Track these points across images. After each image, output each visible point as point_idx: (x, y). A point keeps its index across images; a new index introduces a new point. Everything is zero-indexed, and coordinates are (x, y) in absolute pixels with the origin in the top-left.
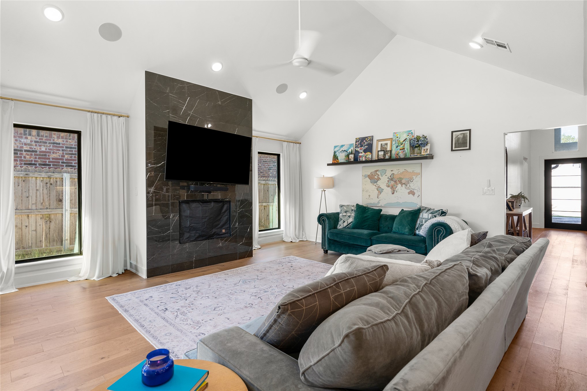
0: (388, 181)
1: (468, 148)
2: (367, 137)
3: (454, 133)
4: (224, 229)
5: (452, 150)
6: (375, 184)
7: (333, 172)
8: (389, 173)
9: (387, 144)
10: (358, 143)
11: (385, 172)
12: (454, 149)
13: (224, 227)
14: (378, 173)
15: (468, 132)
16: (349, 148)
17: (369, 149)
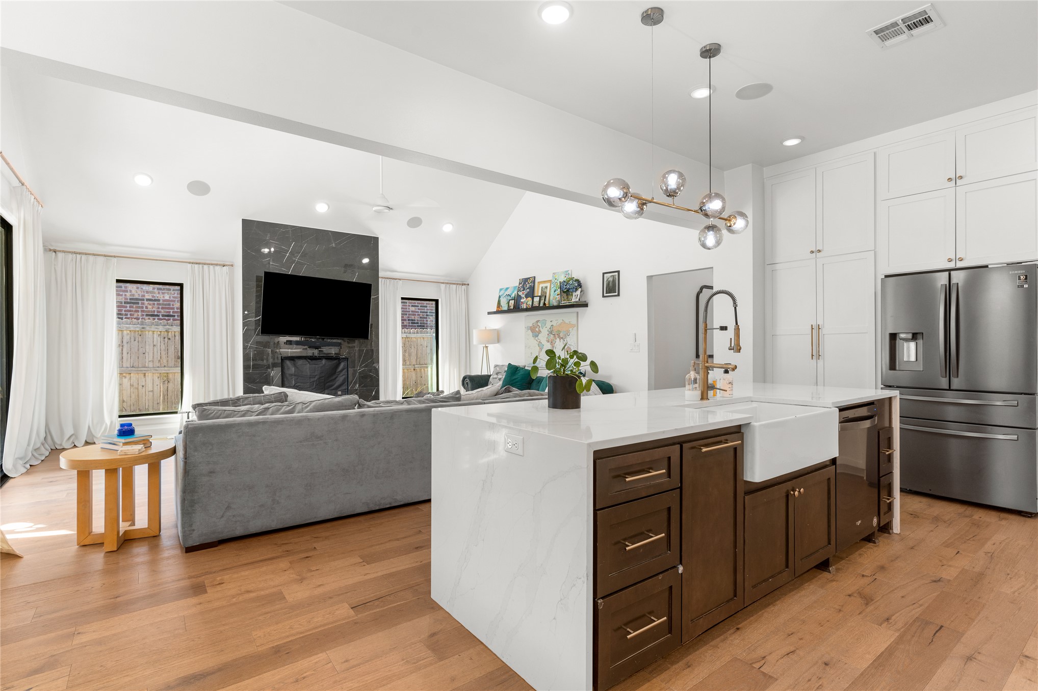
0: (548, 335)
1: (617, 294)
2: (529, 278)
3: (605, 275)
4: (340, 391)
5: (603, 296)
6: (537, 338)
7: (498, 322)
8: (549, 325)
9: (546, 287)
10: (521, 285)
11: (544, 322)
12: (605, 295)
13: (340, 389)
14: (539, 324)
15: (617, 274)
16: (513, 292)
17: (531, 294)
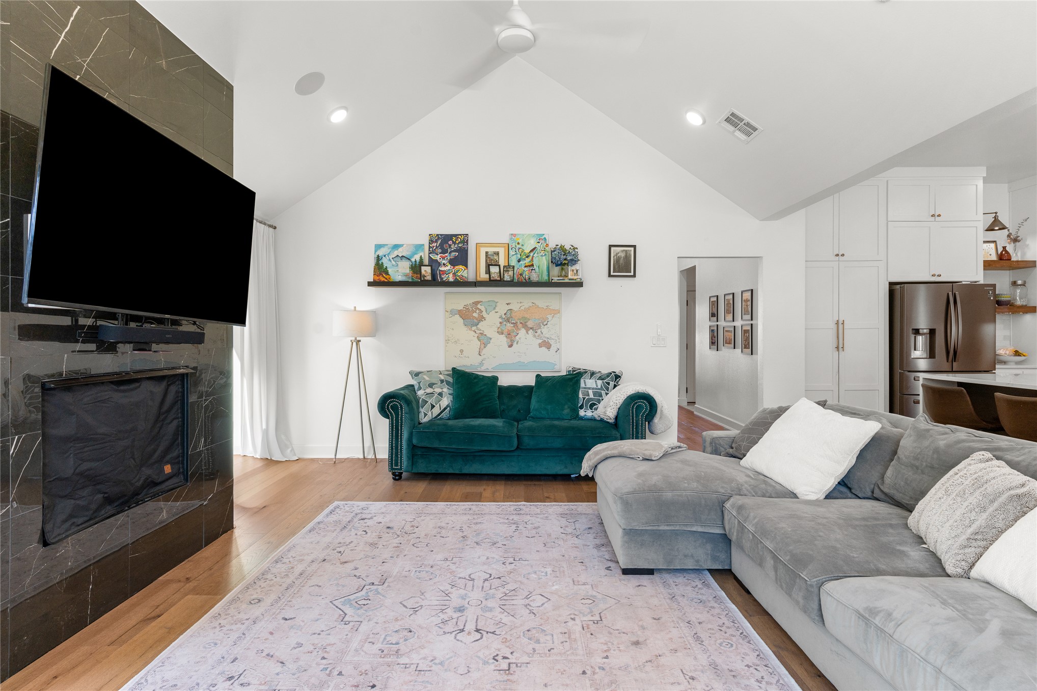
0: (500, 323)
1: (632, 274)
2: (456, 235)
3: (613, 249)
5: (610, 276)
6: (474, 328)
7: (376, 299)
8: (502, 309)
9: (497, 254)
10: (435, 244)
11: (494, 306)
12: (612, 274)
13: (168, 457)
14: (479, 306)
15: (632, 249)
16: (414, 254)
17: (461, 258)
